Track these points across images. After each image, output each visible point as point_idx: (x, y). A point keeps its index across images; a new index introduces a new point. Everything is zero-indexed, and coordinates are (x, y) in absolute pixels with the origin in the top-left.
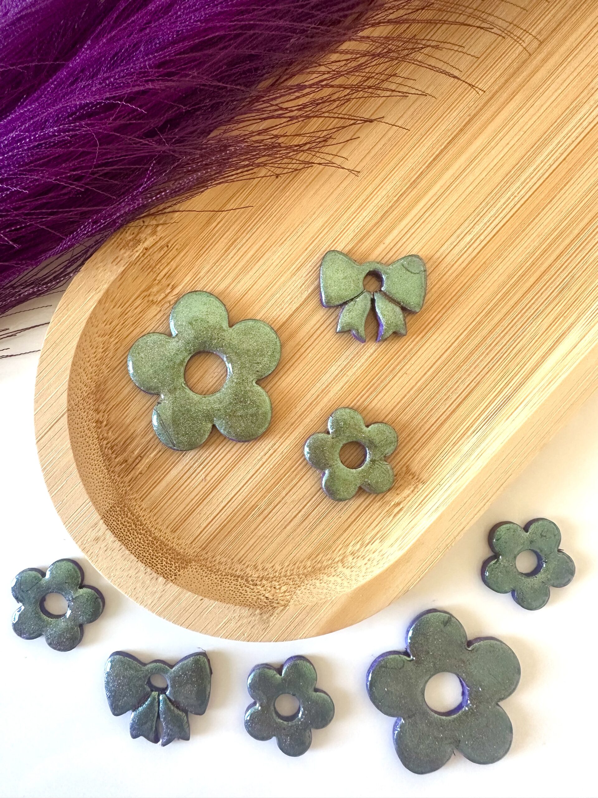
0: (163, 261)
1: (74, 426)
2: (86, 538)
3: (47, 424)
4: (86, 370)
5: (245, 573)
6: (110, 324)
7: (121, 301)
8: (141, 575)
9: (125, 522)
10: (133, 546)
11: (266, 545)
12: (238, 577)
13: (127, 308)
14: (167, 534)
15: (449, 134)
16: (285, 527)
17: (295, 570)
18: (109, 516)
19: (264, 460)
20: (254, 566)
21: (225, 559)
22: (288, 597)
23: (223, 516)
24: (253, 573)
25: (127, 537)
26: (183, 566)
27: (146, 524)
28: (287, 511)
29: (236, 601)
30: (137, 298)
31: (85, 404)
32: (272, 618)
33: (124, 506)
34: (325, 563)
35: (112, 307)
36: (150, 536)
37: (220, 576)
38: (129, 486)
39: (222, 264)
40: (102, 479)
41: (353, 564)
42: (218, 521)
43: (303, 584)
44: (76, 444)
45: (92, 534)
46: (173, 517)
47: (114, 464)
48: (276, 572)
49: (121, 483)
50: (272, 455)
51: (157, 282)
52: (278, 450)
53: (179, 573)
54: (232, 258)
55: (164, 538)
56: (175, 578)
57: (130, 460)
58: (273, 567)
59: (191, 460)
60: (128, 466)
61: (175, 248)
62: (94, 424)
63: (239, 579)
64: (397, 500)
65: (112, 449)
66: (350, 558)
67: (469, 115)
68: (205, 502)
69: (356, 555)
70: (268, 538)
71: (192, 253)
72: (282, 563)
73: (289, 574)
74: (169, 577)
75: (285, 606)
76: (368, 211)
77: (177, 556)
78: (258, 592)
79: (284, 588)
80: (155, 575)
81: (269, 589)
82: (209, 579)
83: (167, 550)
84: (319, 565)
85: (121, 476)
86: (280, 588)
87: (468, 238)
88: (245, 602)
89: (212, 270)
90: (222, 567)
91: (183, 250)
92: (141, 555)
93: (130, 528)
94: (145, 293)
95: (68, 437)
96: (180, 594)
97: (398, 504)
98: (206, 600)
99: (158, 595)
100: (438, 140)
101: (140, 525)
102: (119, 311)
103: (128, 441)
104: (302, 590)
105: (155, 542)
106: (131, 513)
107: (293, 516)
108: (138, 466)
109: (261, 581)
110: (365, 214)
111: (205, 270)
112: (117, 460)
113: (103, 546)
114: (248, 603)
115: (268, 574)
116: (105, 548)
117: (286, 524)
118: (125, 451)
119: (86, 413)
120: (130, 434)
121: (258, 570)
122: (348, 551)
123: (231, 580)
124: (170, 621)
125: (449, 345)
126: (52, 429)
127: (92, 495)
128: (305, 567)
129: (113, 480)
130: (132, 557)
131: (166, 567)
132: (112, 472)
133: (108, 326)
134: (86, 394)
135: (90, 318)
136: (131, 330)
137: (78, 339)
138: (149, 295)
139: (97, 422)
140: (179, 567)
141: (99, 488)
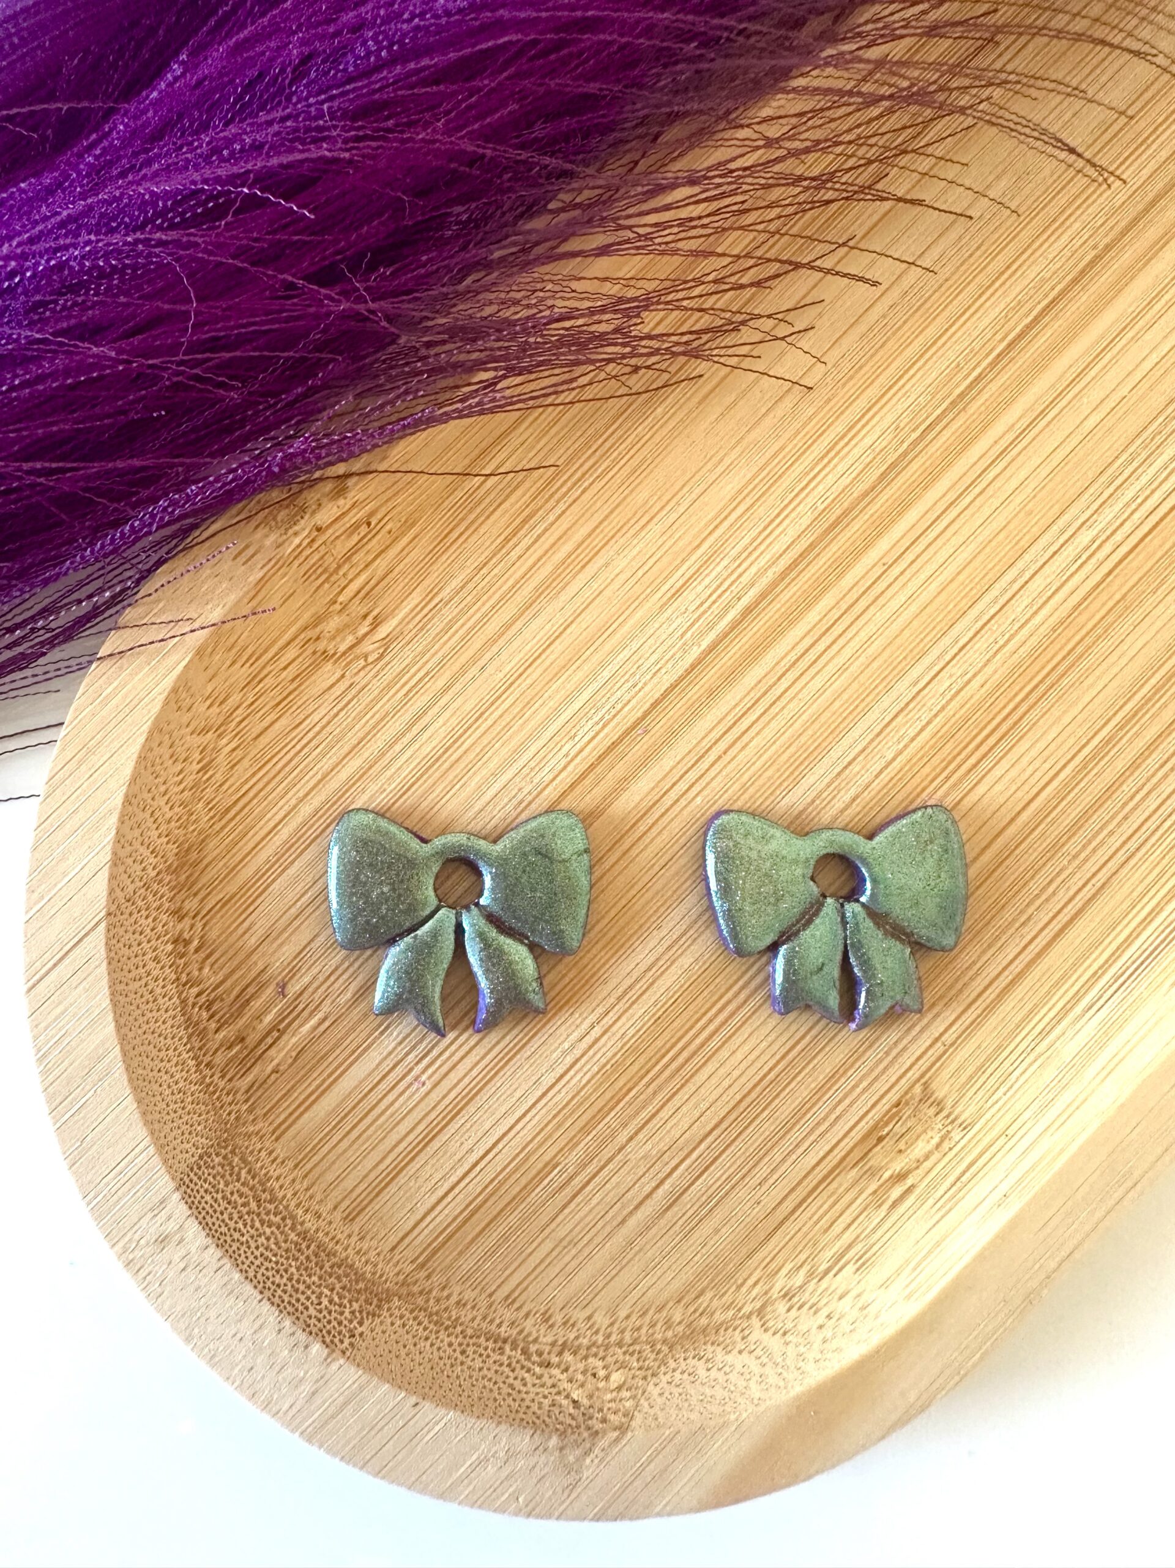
0: (355, 559)
1: (120, 953)
2: (137, 1237)
3: (57, 947)
4: (157, 814)
5: (521, 1331)
6: (221, 703)
7: (249, 651)
8: (268, 1335)
9: (232, 1193)
10: (251, 1258)
11: (574, 1264)
12: (505, 1341)
13: (264, 667)
14: (334, 1226)
15: (1047, 287)
16: (623, 1222)
17: (644, 1331)
18: (195, 1179)
19: (577, 1052)
20: (544, 1314)
21: (473, 1295)
22: (628, 1404)
23: (474, 1186)
24: (542, 1332)
25: (236, 1235)
26: (371, 1308)
27: (284, 1197)
28: (630, 1180)
29: (500, 1411)
30: (288, 643)
31: (150, 898)
32: (588, 1461)
33: (233, 1152)
34: (719, 1317)
35: (228, 663)
36: (293, 1229)
37: (460, 1339)
38: (246, 1101)
39: (496, 571)
40: (181, 1085)
41: (789, 1325)
42: (461, 1196)
43: (663, 1368)
44: (122, 999)
45: (152, 1228)
46: (349, 1183)
47: (212, 1046)
48: (597, 1332)
49: (228, 1094)
50: (597, 1040)
51: (337, 607)
52: (614, 1029)
53: (360, 1330)
54: (520, 557)
55: (327, 1234)
56: (351, 1344)
57: (252, 1038)
58: (589, 1318)
59: (400, 1043)
60: (245, 1052)
61: (388, 527)
62: (170, 947)
63: (507, 1347)
64: (897, 1166)
65: (208, 1009)
66: (781, 1307)
67: (1095, 247)
68: (430, 1150)
69: (795, 1299)
70: (580, 1246)
71: (425, 543)
72: (613, 1312)
73: (628, 1339)
74: (336, 1340)
75: (623, 1429)
76: (849, 460)
77: (357, 1282)
78: (553, 1386)
79: (617, 1378)
80: (302, 1336)
81: (580, 1377)
82: (432, 1345)
83: (332, 1267)
84: (704, 1321)
85: (228, 1077)
86: (607, 1378)
87: (1085, 537)
88: (521, 1415)
89: (471, 586)
90: (466, 1315)
91: (403, 534)
92: (269, 1284)
93: (244, 1210)
94: (309, 634)
95: (105, 983)
96: (361, 1389)
97: (901, 1177)
98: (427, 1405)
99: (306, 1388)
100: (1019, 302)
101: (270, 1202)
102: (242, 673)
103: (251, 990)
104: (663, 1384)
105: (304, 1246)
106: (249, 1172)
107: (644, 1194)
108: (272, 1052)
109: (560, 1354)
110: (841, 469)
111: (455, 583)
112: (221, 1035)
113: (176, 1258)
114: (530, 1418)
115: (577, 1338)
116: (182, 1265)
117: (625, 1213)
118: (240, 1013)
119: (150, 920)
120: (253, 974)
121: (552, 1326)
122: (778, 1287)
123: (486, 1349)
124: (335, 1455)
125: (1035, 790)
126: (66, 961)
127: (156, 1126)
128: (668, 1324)
129: (209, 1085)
130: (248, 1288)
131: (330, 1313)
132: (207, 1065)
133: (215, 709)
134: (154, 873)
135: (175, 690)
136: (269, 719)
137: (142, 739)
138: (318, 638)
139: (175, 942)
140: (361, 1312)
141: (172, 1106)
